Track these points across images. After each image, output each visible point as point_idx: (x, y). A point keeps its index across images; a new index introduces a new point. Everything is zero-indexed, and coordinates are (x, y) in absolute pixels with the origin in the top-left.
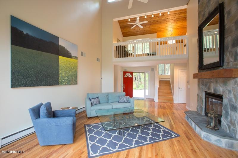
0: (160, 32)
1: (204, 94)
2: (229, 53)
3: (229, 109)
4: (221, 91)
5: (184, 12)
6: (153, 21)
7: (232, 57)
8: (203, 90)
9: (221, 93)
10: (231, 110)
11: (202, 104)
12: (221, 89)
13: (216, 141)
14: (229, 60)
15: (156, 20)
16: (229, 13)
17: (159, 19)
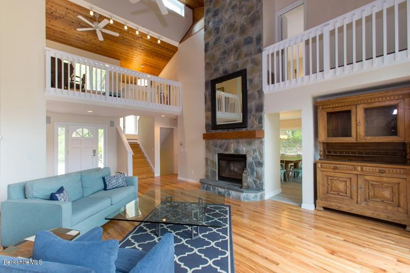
0: (126, 60)
1: (217, 156)
2: (253, 117)
3: (255, 166)
4: (245, 150)
5: (166, 48)
6: (122, 39)
7: (256, 120)
8: (215, 153)
9: (244, 154)
10: (256, 166)
11: (216, 168)
12: (244, 149)
13: (254, 198)
14: (253, 122)
15: (128, 40)
16: (251, 81)
17: (133, 39)
